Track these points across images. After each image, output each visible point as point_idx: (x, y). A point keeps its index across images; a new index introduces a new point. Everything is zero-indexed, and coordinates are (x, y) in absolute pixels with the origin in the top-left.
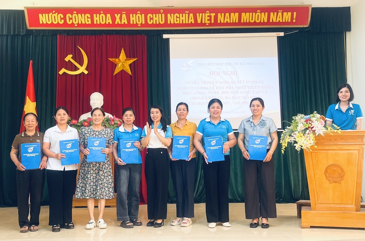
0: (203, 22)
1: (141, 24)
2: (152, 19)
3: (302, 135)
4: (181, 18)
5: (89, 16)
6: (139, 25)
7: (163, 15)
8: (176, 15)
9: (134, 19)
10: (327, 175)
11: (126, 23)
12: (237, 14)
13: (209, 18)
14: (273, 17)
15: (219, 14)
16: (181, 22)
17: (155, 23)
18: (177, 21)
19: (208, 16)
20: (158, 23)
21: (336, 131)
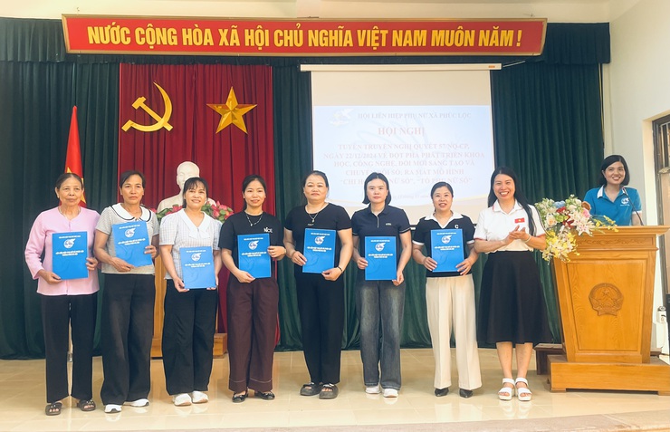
0: (368, 45)
1: (264, 46)
2: (283, 38)
3: (553, 234)
4: (331, 38)
5: (175, 32)
6: (260, 49)
7: (301, 32)
8: (322, 32)
9: (251, 37)
10: (594, 301)
11: (238, 44)
12: (424, 32)
13: (377, 38)
14: (484, 38)
15: (395, 32)
16: (331, 45)
17: (286, 45)
18: (324, 42)
19: (376, 35)
20: (291, 45)
21: (609, 227)
